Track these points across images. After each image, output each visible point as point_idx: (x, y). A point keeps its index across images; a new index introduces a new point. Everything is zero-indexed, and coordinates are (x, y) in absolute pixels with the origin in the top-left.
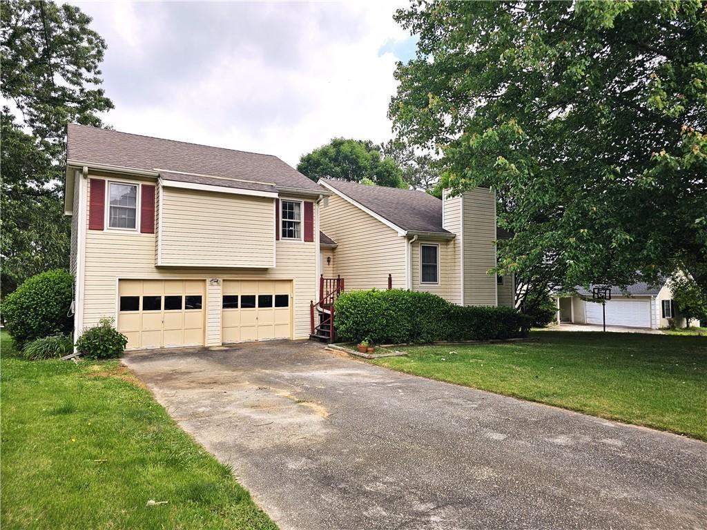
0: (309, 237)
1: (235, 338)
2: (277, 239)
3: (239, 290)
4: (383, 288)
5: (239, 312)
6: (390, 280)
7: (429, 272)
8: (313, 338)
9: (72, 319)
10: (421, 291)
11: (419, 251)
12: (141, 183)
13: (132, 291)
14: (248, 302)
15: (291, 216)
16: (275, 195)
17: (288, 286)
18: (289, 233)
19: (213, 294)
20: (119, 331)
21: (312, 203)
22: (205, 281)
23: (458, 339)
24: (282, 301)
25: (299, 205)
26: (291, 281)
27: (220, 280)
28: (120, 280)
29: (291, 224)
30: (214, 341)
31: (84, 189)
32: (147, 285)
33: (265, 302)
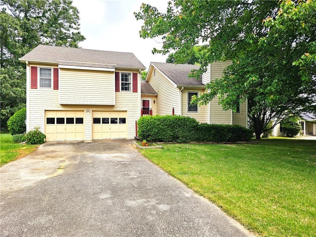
0: (135, 90)
1: (97, 137)
2: (117, 90)
3: (101, 115)
4: (170, 114)
5: (101, 126)
6: (173, 110)
7: (193, 108)
8: (136, 139)
9: (25, 127)
10: (186, 116)
11: (186, 95)
12: (53, 67)
13: (51, 115)
14: (105, 121)
15: (127, 80)
16: (114, 70)
17: (125, 113)
18: (125, 88)
19: (88, 117)
20: (43, 132)
21: (137, 73)
22: (84, 111)
23: (203, 141)
24: (123, 121)
25: (130, 74)
26: (127, 111)
27: (91, 111)
28: (45, 110)
29: (126, 84)
30: (88, 138)
31: (28, 70)
32: (58, 113)
33: (114, 121)
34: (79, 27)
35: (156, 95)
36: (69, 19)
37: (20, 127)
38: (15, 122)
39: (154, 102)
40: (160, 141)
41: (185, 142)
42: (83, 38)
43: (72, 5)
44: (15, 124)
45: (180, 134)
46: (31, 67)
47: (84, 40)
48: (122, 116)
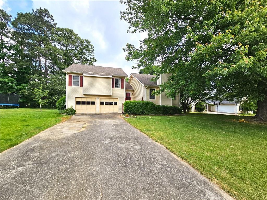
0: (122, 87)
1: (103, 111)
2: (113, 87)
3: (104, 100)
4: (141, 100)
5: (104, 106)
6: (142, 98)
7: (152, 97)
8: (123, 113)
9: (65, 106)
10: (149, 101)
11: (149, 91)
12: (80, 75)
13: (79, 100)
14: (107, 103)
15: (118, 82)
16: (112, 77)
17: (117, 99)
18: (117, 86)
19: (98, 101)
20: (74, 109)
21: (123, 79)
22: (95, 98)
23: (157, 114)
24: (116, 103)
25: (120, 79)
26: (118, 98)
27: (99, 98)
28: (76, 98)
29: (118, 84)
30: (98, 112)
31: (67, 77)
32: (82, 99)
33: (111, 103)
34: (94, 55)
35: (133, 90)
36: (89, 51)
37: (63, 106)
38: (60, 103)
39: (132, 94)
40: (135, 114)
41: (148, 115)
42: (96, 61)
43: (91, 44)
44: (60, 105)
45: (146, 110)
46: (69, 75)
47: (96, 62)
48: (115, 101)
